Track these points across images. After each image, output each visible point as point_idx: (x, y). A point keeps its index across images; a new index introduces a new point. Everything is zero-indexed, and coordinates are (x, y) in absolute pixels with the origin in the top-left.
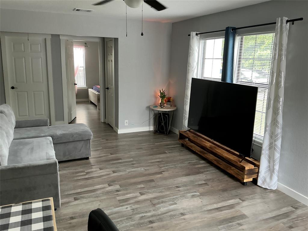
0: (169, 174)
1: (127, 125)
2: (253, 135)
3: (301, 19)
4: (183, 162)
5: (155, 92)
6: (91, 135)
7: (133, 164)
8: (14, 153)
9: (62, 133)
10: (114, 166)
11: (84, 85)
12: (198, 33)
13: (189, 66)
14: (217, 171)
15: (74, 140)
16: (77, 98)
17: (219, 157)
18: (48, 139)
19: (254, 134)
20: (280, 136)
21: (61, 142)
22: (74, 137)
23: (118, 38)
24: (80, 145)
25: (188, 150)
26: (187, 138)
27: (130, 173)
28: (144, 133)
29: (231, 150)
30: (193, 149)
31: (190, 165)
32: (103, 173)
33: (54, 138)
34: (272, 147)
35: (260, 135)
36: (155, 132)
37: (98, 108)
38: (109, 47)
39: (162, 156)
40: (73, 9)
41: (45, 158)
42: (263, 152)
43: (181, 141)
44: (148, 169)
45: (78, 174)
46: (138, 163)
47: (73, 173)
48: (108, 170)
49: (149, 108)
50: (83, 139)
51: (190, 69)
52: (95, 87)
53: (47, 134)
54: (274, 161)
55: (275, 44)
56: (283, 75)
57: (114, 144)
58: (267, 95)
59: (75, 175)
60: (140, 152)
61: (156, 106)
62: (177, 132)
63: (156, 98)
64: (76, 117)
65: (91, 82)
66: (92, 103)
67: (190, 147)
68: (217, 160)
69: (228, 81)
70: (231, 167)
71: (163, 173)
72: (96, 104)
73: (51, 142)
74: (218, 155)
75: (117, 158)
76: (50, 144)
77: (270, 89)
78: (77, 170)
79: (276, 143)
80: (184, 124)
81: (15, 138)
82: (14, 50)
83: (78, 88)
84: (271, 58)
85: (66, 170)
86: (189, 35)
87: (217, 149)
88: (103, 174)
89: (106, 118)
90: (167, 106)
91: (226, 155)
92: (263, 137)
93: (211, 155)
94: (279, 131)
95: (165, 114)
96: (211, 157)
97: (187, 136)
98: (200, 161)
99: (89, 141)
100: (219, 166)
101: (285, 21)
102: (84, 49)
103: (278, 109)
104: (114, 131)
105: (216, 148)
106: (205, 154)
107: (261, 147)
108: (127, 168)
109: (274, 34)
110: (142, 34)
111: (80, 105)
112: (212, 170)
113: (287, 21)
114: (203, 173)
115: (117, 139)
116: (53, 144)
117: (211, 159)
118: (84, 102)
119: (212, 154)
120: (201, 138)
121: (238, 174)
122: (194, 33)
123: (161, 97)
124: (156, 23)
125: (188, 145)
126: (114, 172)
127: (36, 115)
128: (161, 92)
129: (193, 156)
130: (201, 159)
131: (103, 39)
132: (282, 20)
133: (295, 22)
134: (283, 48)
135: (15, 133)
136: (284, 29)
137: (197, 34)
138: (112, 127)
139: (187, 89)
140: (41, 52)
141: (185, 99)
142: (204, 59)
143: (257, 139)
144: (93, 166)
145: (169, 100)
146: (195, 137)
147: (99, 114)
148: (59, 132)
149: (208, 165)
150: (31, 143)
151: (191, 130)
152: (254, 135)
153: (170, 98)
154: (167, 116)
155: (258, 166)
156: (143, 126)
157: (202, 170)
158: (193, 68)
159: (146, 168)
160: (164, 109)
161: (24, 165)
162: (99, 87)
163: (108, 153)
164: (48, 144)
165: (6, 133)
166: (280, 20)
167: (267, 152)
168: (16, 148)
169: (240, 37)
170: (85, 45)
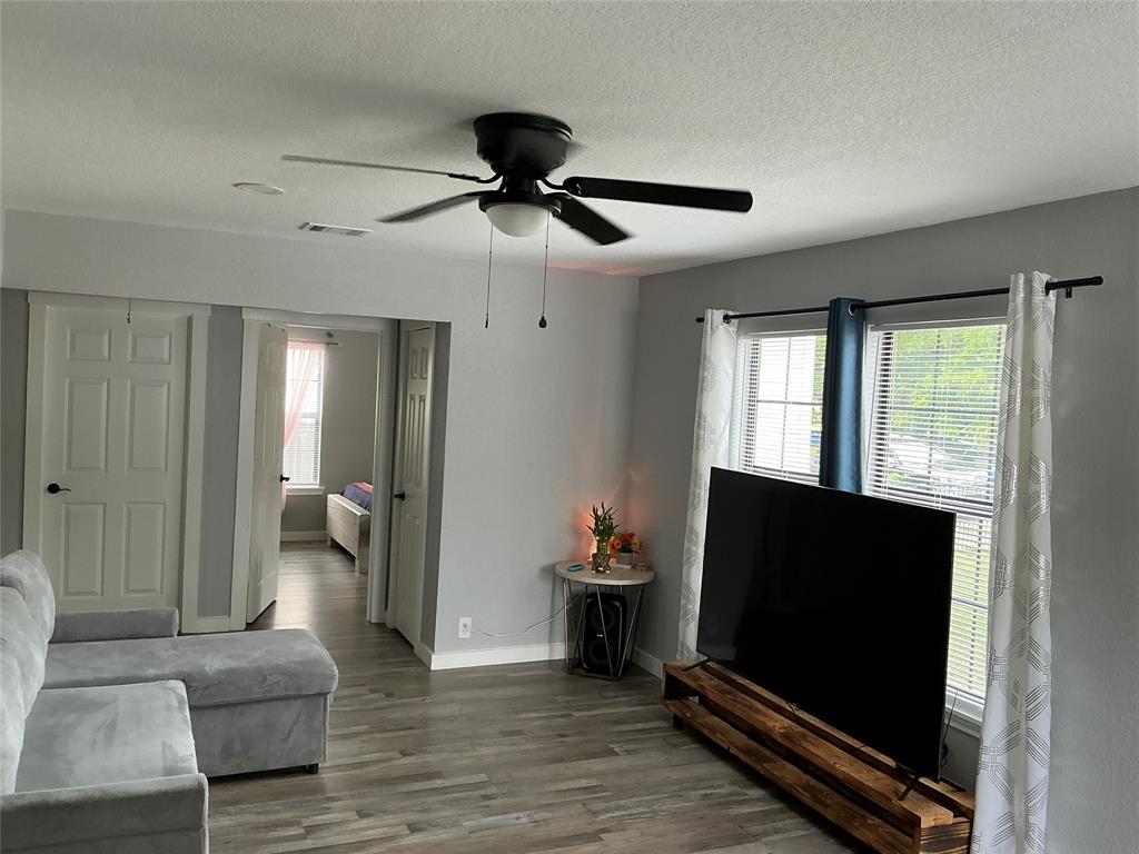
0: (627, 840)
1: (468, 635)
2: (947, 693)
3: (1097, 281)
4: (682, 793)
5: (576, 514)
6: (332, 677)
7: (486, 797)
8: (42, 741)
9: (223, 667)
10: (413, 806)
11: (312, 481)
12: (731, 313)
13: (699, 423)
14: (814, 829)
15: (269, 695)
16: (283, 529)
17: (819, 773)
18: (172, 689)
19: (947, 688)
20: (1045, 696)
21: (218, 701)
22: (267, 683)
23: (450, 323)
24: (288, 714)
25: (700, 743)
26: (695, 693)
27: (480, 834)
28: (529, 669)
29: (863, 749)
30: (718, 738)
31: (710, 805)
32: (370, 832)
33: (194, 685)
34: (1017, 738)
35: (971, 691)
36: (574, 667)
37: (357, 569)
38: (415, 351)
39: (598, 765)
40: (301, 224)
41: (160, 764)
42: (985, 758)
43: (673, 705)
44: (544, 820)
45: (275, 834)
46: (505, 795)
47: (257, 827)
48: (389, 819)
49: (550, 572)
50: (299, 692)
51: (706, 435)
52: (353, 488)
53: (167, 670)
54: (1027, 796)
55: (1010, 364)
56: (1043, 473)
57: (416, 712)
58: (988, 541)
59: (261, 836)
60: (514, 748)
61: (579, 568)
62: (657, 669)
63: (577, 532)
64: (274, 602)
65: (339, 468)
66: (337, 547)
67: (706, 732)
68: (814, 786)
69: (845, 485)
70: (864, 817)
71: (601, 835)
72: (353, 551)
73: (181, 702)
74: (814, 765)
75: (425, 770)
76: (179, 708)
77: (999, 521)
78: (272, 817)
79: (1032, 724)
80: (684, 637)
81: (48, 681)
82: (73, 350)
83: (288, 490)
84: (997, 410)
85: (230, 815)
86: (701, 320)
87: (813, 744)
88: (369, 834)
89: (386, 608)
90: (619, 566)
91: (846, 767)
92: (983, 702)
93: (790, 766)
94: (1041, 678)
95: (610, 595)
96: (789, 774)
97: (693, 684)
98: (744, 790)
99: (322, 699)
100: (820, 809)
101: (1039, 287)
102: (323, 352)
103: (1033, 597)
104: (413, 659)
105: (807, 741)
106: (767, 760)
107: (978, 741)
108: (465, 815)
109: (1005, 326)
110: (543, 324)
111: (292, 553)
112: (795, 827)
113: (1049, 287)
114: (759, 840)
115: (425, 692)
116: (188, 710)
117: (788, 781)
118: (308, 543)
119: (791, 763)
120: (748, 698)
121: (890, 844)
122: (718, 315)
123: (596, 532)
124: (586, 276)
125: (702, 725)
126: (413, 828)
127: (128, 590)
128: (596, 515)
129: (719, 768)
130: (749, 783)
131: (397, 326)
132: (1029, 282)
133: (1075, 290)
134: (1036, 378)
135: (50, 660)
136: (1039, 313)
137: (727, 318)
138: (408, 643)
139: (695, 507)
140: (170, 363)
141: (686, 545)
142: (753, 401)
143: (960, 708)
144: (333, 799)
145: (626, 545)
146: (727, 692)
147: (362, 589)
148: (214, 664)
149: (777, 806)
150: (106, 704)
151: (709, 664)
152: (949, 692)
153: (632, 535)
154: (618, 604)
155: (968, 815)
156: (526, 641)
157: (755, 828)
158: (713, 431)
159: (536, 817)
160: (609, 577)
161: (82, 794)
162: (369, 487)
163: (391, 750)
164: (169, 708)
165: (22, 664)
166: (1021, 281)
167: (1001, 759)
168: (50, 722)
169: (880, 334)
170: (328, 340)
